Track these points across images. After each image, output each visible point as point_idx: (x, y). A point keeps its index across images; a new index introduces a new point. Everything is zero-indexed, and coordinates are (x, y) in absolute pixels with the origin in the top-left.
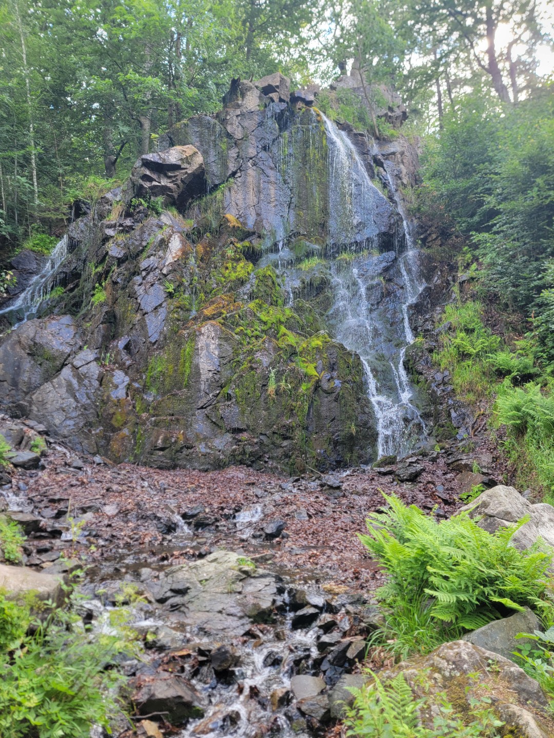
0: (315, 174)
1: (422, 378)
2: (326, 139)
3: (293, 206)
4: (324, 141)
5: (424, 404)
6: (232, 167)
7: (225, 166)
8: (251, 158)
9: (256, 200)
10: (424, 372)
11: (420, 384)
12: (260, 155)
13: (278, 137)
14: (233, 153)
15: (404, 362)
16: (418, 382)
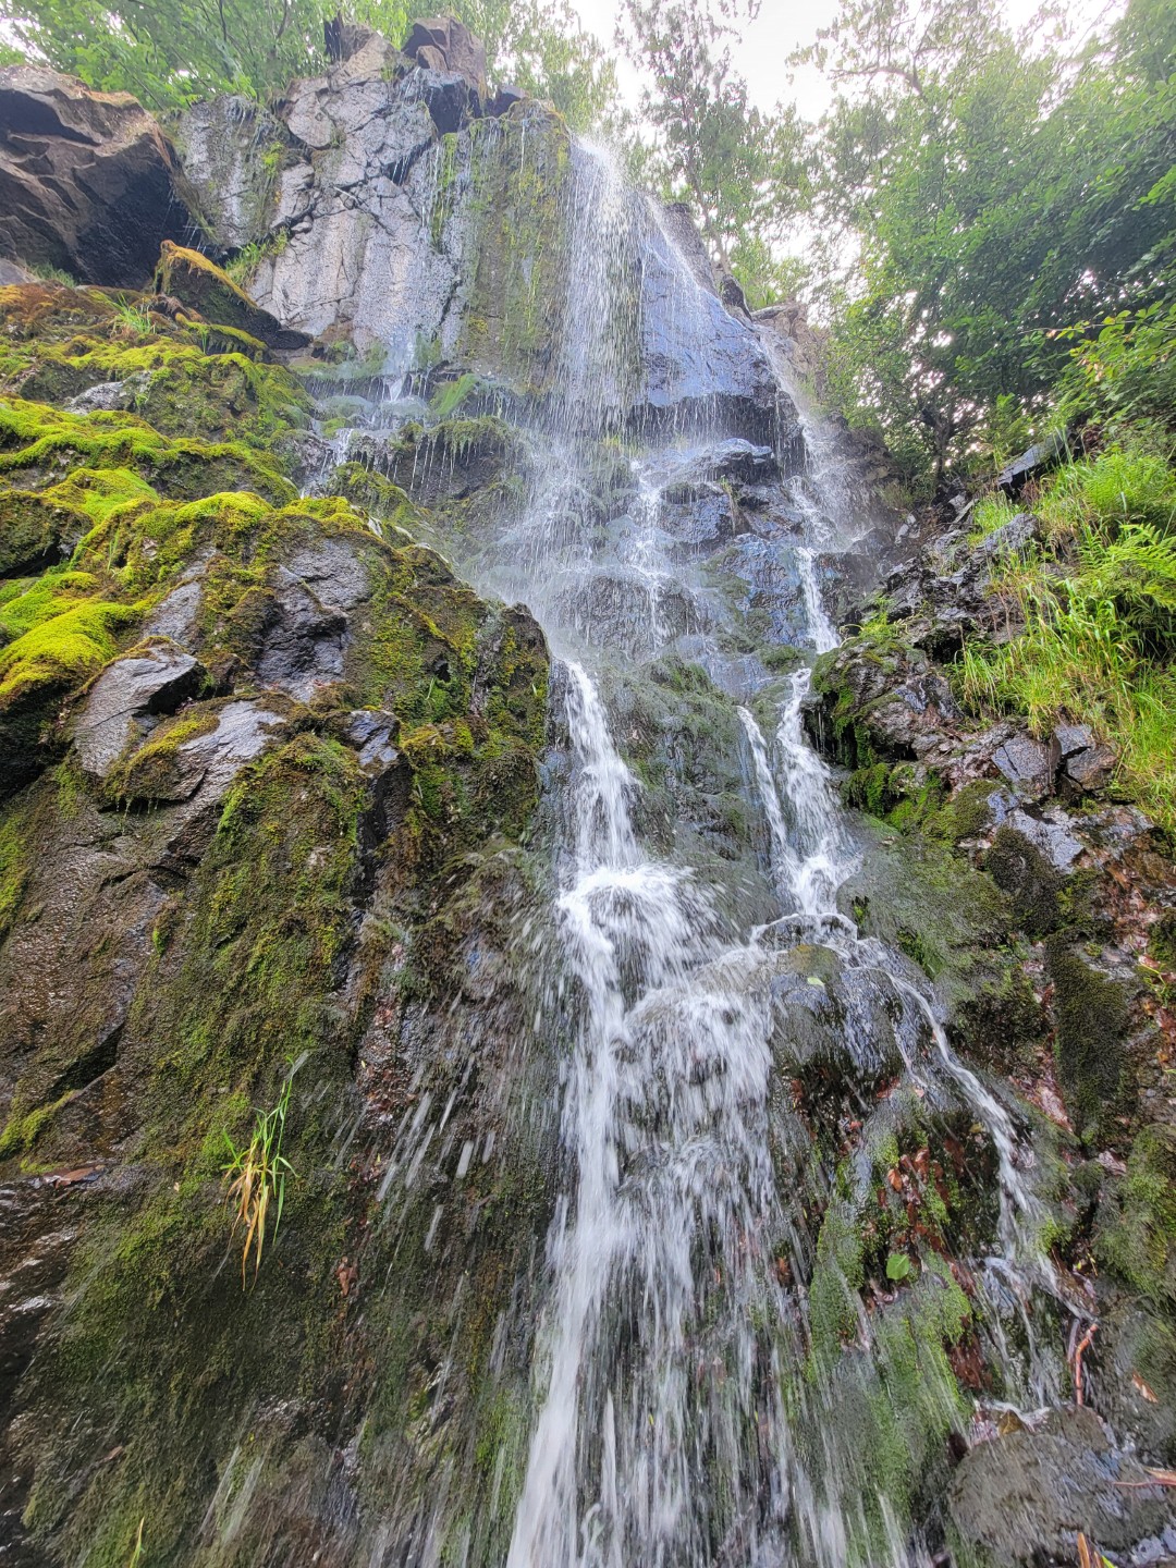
0: (527, 229)
1: (913, 777)
2: (568, 150)
3: (455, 307)
4: (561, 156)
5: (962, 930)
6: (287, 207)
7: (269, 203)
8: (347, 189)
9: (345, 287)
10: (921, 742)
11: (899, 812)
12: (373, 183)
13: (429, 144)
14: (294, 177)
15: (806, 713)
16: (890, 801)
